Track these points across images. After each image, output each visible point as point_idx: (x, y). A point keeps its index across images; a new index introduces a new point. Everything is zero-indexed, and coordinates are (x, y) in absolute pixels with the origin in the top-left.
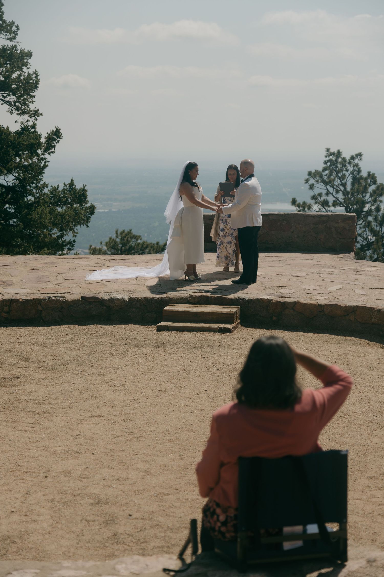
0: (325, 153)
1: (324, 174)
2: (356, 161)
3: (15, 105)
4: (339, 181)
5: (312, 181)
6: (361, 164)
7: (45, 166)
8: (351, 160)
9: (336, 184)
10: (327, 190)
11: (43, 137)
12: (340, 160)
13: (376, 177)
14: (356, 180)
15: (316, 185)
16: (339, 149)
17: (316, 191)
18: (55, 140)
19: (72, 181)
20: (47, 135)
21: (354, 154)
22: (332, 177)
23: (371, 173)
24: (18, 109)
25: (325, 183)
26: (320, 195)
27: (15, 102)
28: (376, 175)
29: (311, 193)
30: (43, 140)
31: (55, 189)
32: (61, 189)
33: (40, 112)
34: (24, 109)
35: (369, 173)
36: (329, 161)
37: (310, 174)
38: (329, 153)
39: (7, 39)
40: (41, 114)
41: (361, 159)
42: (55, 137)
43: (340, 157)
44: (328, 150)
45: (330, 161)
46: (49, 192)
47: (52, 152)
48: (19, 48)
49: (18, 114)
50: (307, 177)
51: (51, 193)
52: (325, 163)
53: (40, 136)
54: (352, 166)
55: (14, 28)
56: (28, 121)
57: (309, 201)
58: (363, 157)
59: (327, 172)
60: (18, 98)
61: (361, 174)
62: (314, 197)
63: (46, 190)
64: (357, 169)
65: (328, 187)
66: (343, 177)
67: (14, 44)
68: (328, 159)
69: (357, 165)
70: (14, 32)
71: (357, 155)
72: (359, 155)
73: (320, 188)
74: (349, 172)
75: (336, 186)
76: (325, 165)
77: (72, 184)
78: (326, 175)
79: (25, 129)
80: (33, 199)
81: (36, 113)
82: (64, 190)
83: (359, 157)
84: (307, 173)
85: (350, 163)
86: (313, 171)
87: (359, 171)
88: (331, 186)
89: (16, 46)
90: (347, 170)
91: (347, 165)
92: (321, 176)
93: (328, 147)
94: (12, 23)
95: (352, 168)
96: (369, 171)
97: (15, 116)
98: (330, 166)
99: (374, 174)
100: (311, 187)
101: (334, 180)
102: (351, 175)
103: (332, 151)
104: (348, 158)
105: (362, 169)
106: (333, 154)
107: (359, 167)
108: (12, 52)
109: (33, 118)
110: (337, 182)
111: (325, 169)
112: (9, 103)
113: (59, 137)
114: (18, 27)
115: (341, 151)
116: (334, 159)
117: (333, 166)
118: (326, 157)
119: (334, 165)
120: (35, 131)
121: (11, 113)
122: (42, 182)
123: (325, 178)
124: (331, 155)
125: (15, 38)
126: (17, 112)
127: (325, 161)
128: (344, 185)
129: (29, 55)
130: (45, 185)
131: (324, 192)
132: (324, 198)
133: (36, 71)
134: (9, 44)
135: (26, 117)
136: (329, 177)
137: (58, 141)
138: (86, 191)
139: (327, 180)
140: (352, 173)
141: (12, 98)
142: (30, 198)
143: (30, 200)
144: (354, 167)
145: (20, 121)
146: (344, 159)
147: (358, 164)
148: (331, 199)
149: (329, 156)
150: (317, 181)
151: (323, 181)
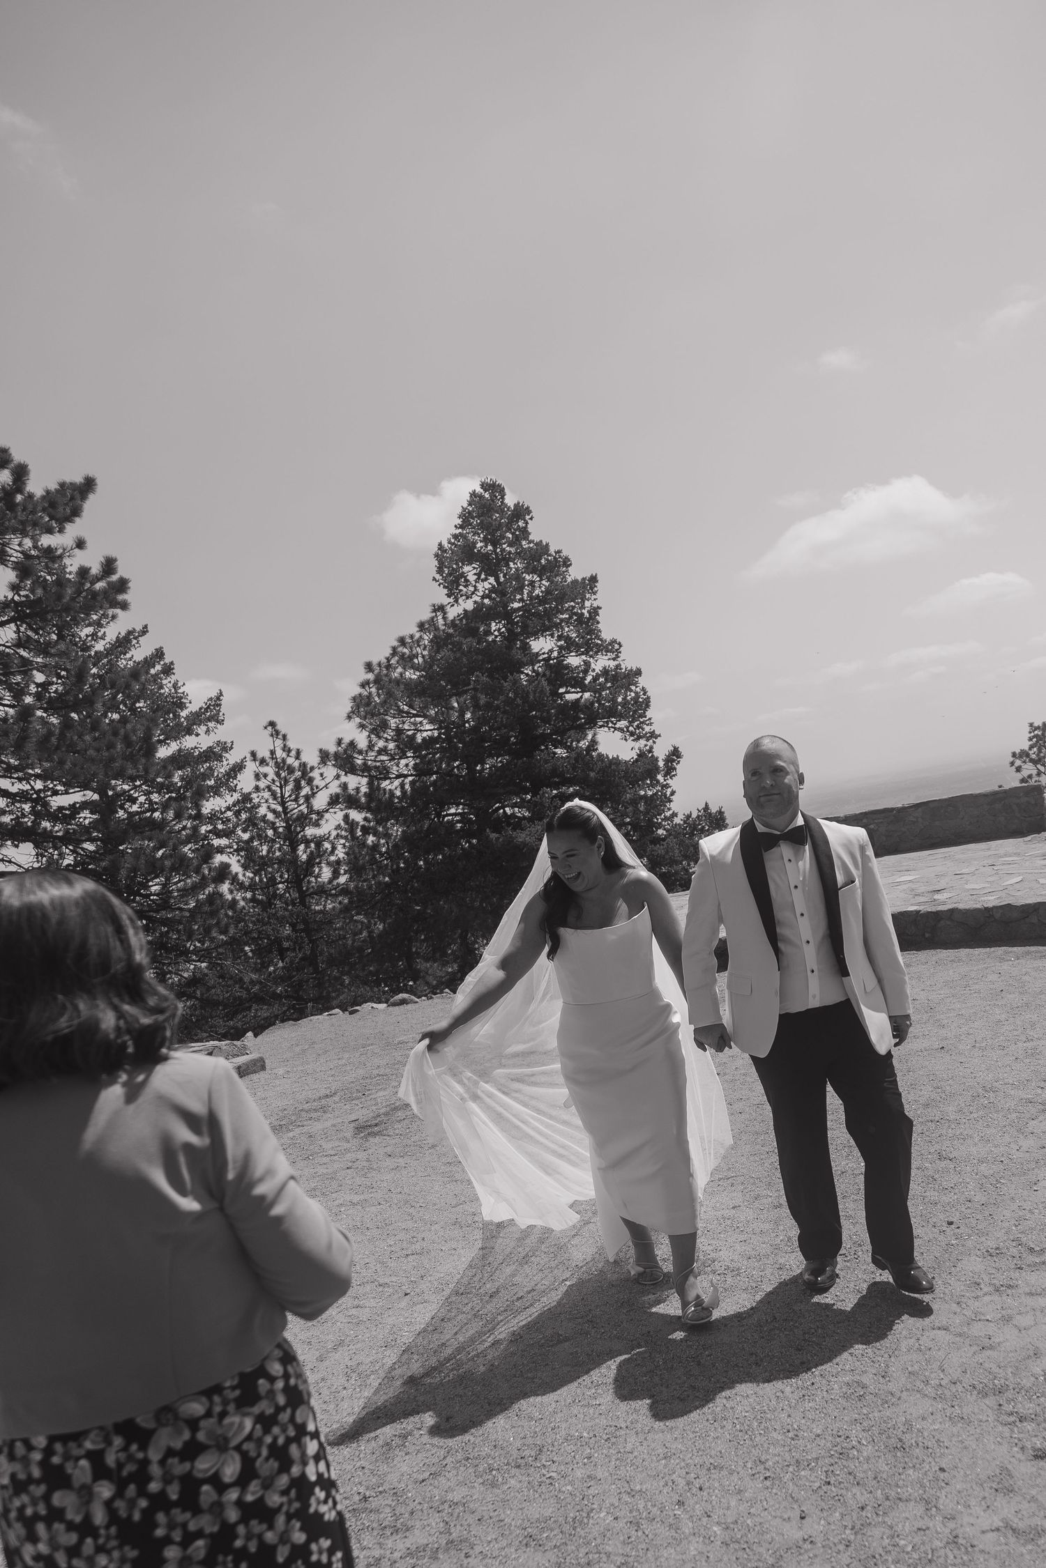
0: (1028, 729)
1: (1031, 752)
3: (628, 731)
5: (1018, 763)
7: (673, 793)
10: (1038, 769)
11: (661, 760)
15: (1024, 766)
17: (1025, 773)
18: (674, 761)
19: (706, 804)
20: (664, 757)
22: (1042, 755)
24: (632, 734)
25: (1034, 762)
26: (1030, 776)
27: (627, 728)
29: (1019, 776)
30: (661, 764)
31: (689, 816)
32: (694, 815)
33: (657, 733)
34: (640, 733)
36: (1034, 737)
37: (1014, 755)
38: (1033, 727)
39: (609, 659)
40: (660, 736)
42: (675, 757)
44: (1031, 725)
45: (1037, 736)
46: (682, 822)
47: (674, 775)
48: (623, 666)
49: (633, 740)
50: (1012, 759)
51: (685, 822)
52: (1030, 739)
53: (657, 760)
55: (617, 646)
56: (646, 745)
59: (1035, 749)
60: (631, 723)
63: (677, 820)
65: (1039, 766)
67: (616, 663)
68: (1032, 734)
70: (617, 650)
73: (1029, 769)
76: (1031, 743)
77: (707, 808)
78: (1034, 753)
79: (641, 755)
80: (665, 833)
81: (653, 735)
82: (698, 816)
84: (1011, 755)
86: (1018, 751)
89: (620, 665)
92: (1028, 755)
93: (1030, 721)
94: (614, 642)
97: (630, 743)
98: (1037, 742)
100: (1018, 769)
103: (1036, 725)
106: (1038, 728)
108: (616, 673)
109: (651, 741)
111: (1031, 747)
112: (621, 730)
113: (679, 756)
114: (620, 644)
116: (1039, 733)
118: (1030, 732)
120: (652, 756)
121: (626, 740)
122: (671, 812)
123: (1034, 756)
124: (1035, 730)
125: (617, 657)
126: (632, 738)
130: (675, 815)
131: (1034, 772)
133: (643, 688)
134: (612, 664)
135: (642, 742)
136: (1038, 755)
137: (679, 762)
138: (723, 813)
139: (1037, 759)
141: (623, 724)
142: (660, 832)
143: (662, 834)
145: (637, 748)
149: (1034, 731)
150: (1025, 762)
151: (1032, 761)
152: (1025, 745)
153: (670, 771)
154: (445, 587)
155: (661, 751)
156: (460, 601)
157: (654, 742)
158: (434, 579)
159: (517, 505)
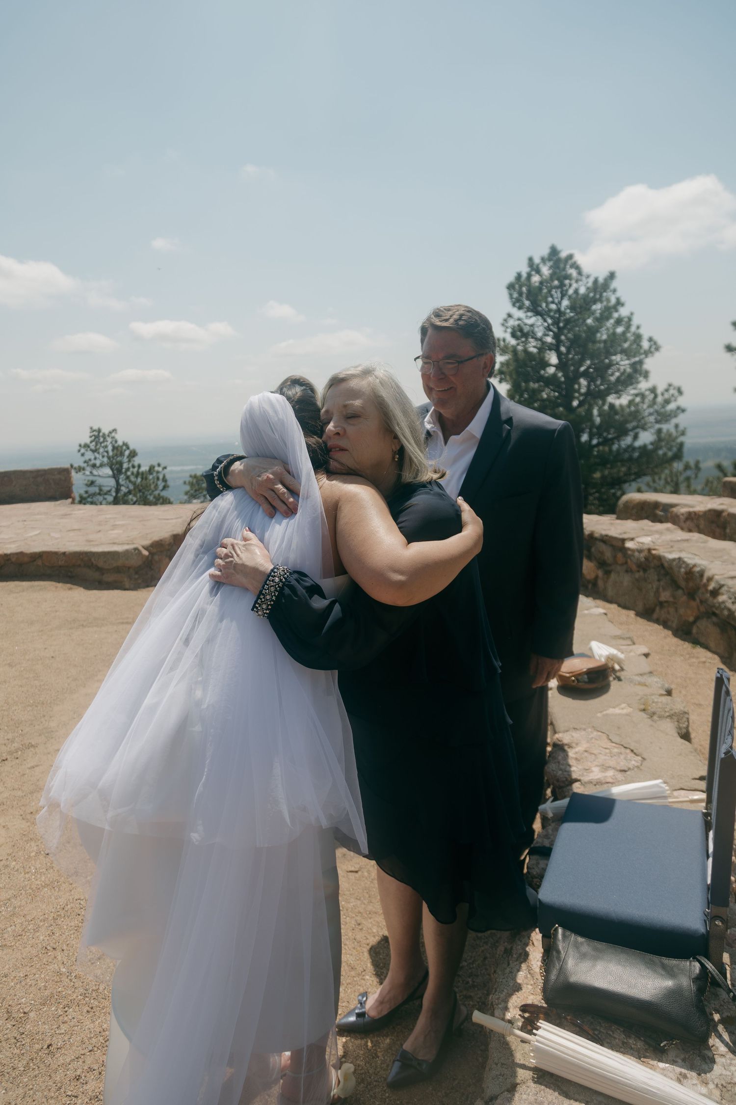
0: (89, 430)
1: (91, 445)
2: (113, 434)
4: (103, 449)
5: (83, 450)
8: (109, 434)
10: (95, 456)
12: (101, 434)
14: (114, 448)
15: (86, 453)
16: (99, 426)
17: (87, 457)
21: (111, 429)
22: (97, 447)
23: (125, 443)
25: (93, 451)
26: (90, 460)
28: (128, 444)
29: (83, 459)
38: (92, 430)
41: (116, 433)
43: (101, 432)
44: (91, 428)
45: (94, 435)
50: (79, 448)
52: (91, 437)
54: (110, 438)
57: (83, 465)
58: (118, 431)
59: (93, 443)
61: (118, 444)
62: (85, 462)
64: (115, 440)
65: (95, 454)
66: (106, 447)
68: (92, 434)
69: (113, 438)
71: (113, 430)
72: (115, 430)
73: (89, 455)
74: (109, 442)
75: (101, 453)
76: (91, 439)
78: (93, 446)
84: (78, 445)
85: (108, 436)
86: (83, 444)
87: (116, 442)
88: (98, 453)
90: (107, 441)
92: (89, 447)
93: (91, 426)
95: (111, 440)
96: (124, 440)
98: (95, 439)
100: (83, 455)
101: (99, 449)
102: (111, 445)
103: (94, 428)
104: (107, 432)
105: (118, 440)
107: (116, 438)
110: (101, 450)
111: (91, 442)
115: (101, 428)
116: (96, 434)
117: (97, 439)
118: (91, 432)
123: (92, 448)
124: (94, 431)
128: (107, 452)
131: (93, 457)
132: (93, 462)
136: (95, 447)
139: (94, 449)
140: (111, 443)
144: (112, 438)
146: (104, 434)
147: (114, 436)
148: (98, 463)
150: (87, 450)
151: (91, 450)
152: (88, 441)
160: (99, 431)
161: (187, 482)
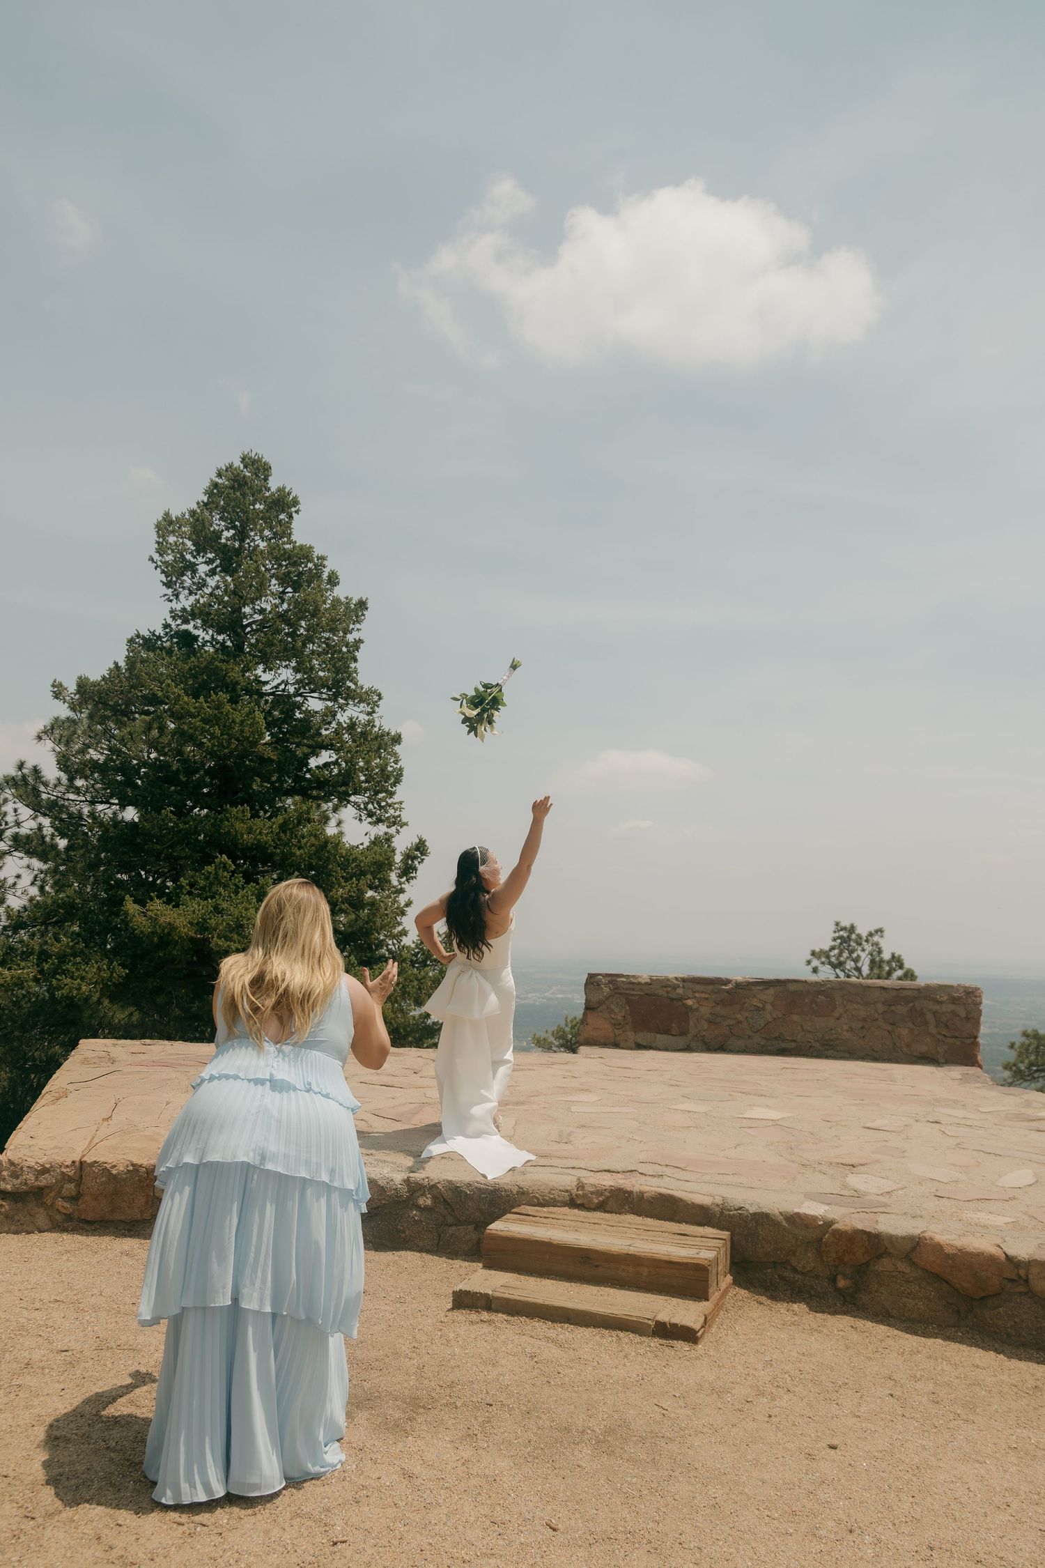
0: (833, 928)
1: (832, 954)
2: (876, 938)
3: (366, 808)
4: (852, 963)
5: (815, 963)
6: (884, 944)
8: (869, 938)
9: (848, 967)
11: (397, 852)
12: (853, 936)
13: (903, 960)
14: (874, 963)
15: (822, 968)
16: (852, 922)
18: (417, 857)
20: (405, 850)
21: (872, 929)
22: (842, 959)
23: (896, 955)
24: (370, 815)
25: (834, 966)
27: (365, 804)
28: (902, 957)
30: (397, 856)
33: (401, 818)
34: (380, 815)
35: (893, 956)
36: (839, 938)
37: (813, 953)
38: (840, 927)
39: (361, 712)
40: (405, 824)
41: (882, 936)
42: (418, 854)
43: (854, 932)
44: (837, 924)
45: (841, 937)
48: (377, 725)
49: (370, 823)
50: (809, 957)
52: (834, 940)
53: (395, 852)
54: (870, 945)
56: (384, 832)
58: (885, 934)
59: (836, 951)
60: (370, 797)
61: (882, 955)
64: (877, 950)
65: (838, 971)
66: (858, 959)
67: (369, 718)
68: (837, 934)
69: (877, 944)
70: (374, 702)
71: (877, 931)
72: (880, 931)
74: (867, 952)
75: (848, 970)
76: (833, 943)
78: (834, 956)
79: (376, 842)
81: (397, 822)
83: (879, 933)
84: (810, 952)
85: (867, 941)
86: (818, 950)
87: (880, 952)
88: (841, 970)
89: (373, 721)
90: (863, 950)
91: (864, 943)
92: (828, 957)
93: (838, 920)
95: (871, 948)
96: (893, 951)
97: (366, 826)
98: (841, 944)
99: (900, 956)
100: (815, 970)
101: (845, 962)
102: (869, 956)
103: (843, 924)
104: (864, 934)
105: (883, 949)
106: (844, 929)
107: (880, 946)
108: (367, 731)
109: (393, 828)
110: (850, 965)
111: (833, 948)
112: (355, 805)
113: (424, 853)
114: (380, 697)
115: (855, 925)
116: (845, 935)
117: (844, 944)
118: (835, 932)
119: (846, 943)
121: (360, 820)
123: (833, 959)
124: (842, 930)
125: (372, 711)
126: (369, 820)
127: (834, 938)
128: (858, 969)
129: (397, 739)
133: (397, 757)
134: (364, 718)
135: (382, 827)
136: (838, 959)
137: (422, 861)
139: (836, 962)
140: (870, 954)
141: (360, 798)
144: (872, 945)
145: (372, 833)
146: (859, 936)
147: (878, 942)
149: (839, 931)
150: (823, 963)
151: (830, 963)
152: (827, 945)
153: (408, 871)
154: (163, 572)
155: (402, 843)
156: (182, 597)
157: (398, 832)
158: (151, 559)
159: (280, 490)
160: (852, 929)
161: (1017, 1046)
